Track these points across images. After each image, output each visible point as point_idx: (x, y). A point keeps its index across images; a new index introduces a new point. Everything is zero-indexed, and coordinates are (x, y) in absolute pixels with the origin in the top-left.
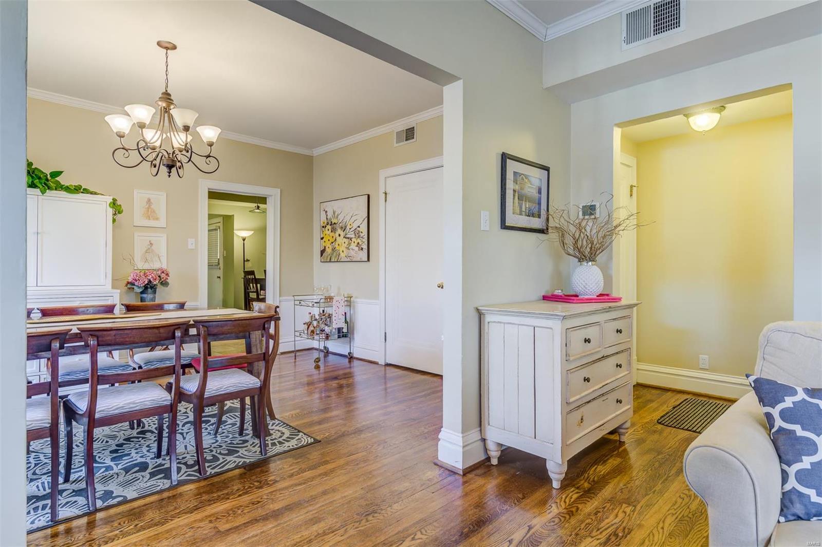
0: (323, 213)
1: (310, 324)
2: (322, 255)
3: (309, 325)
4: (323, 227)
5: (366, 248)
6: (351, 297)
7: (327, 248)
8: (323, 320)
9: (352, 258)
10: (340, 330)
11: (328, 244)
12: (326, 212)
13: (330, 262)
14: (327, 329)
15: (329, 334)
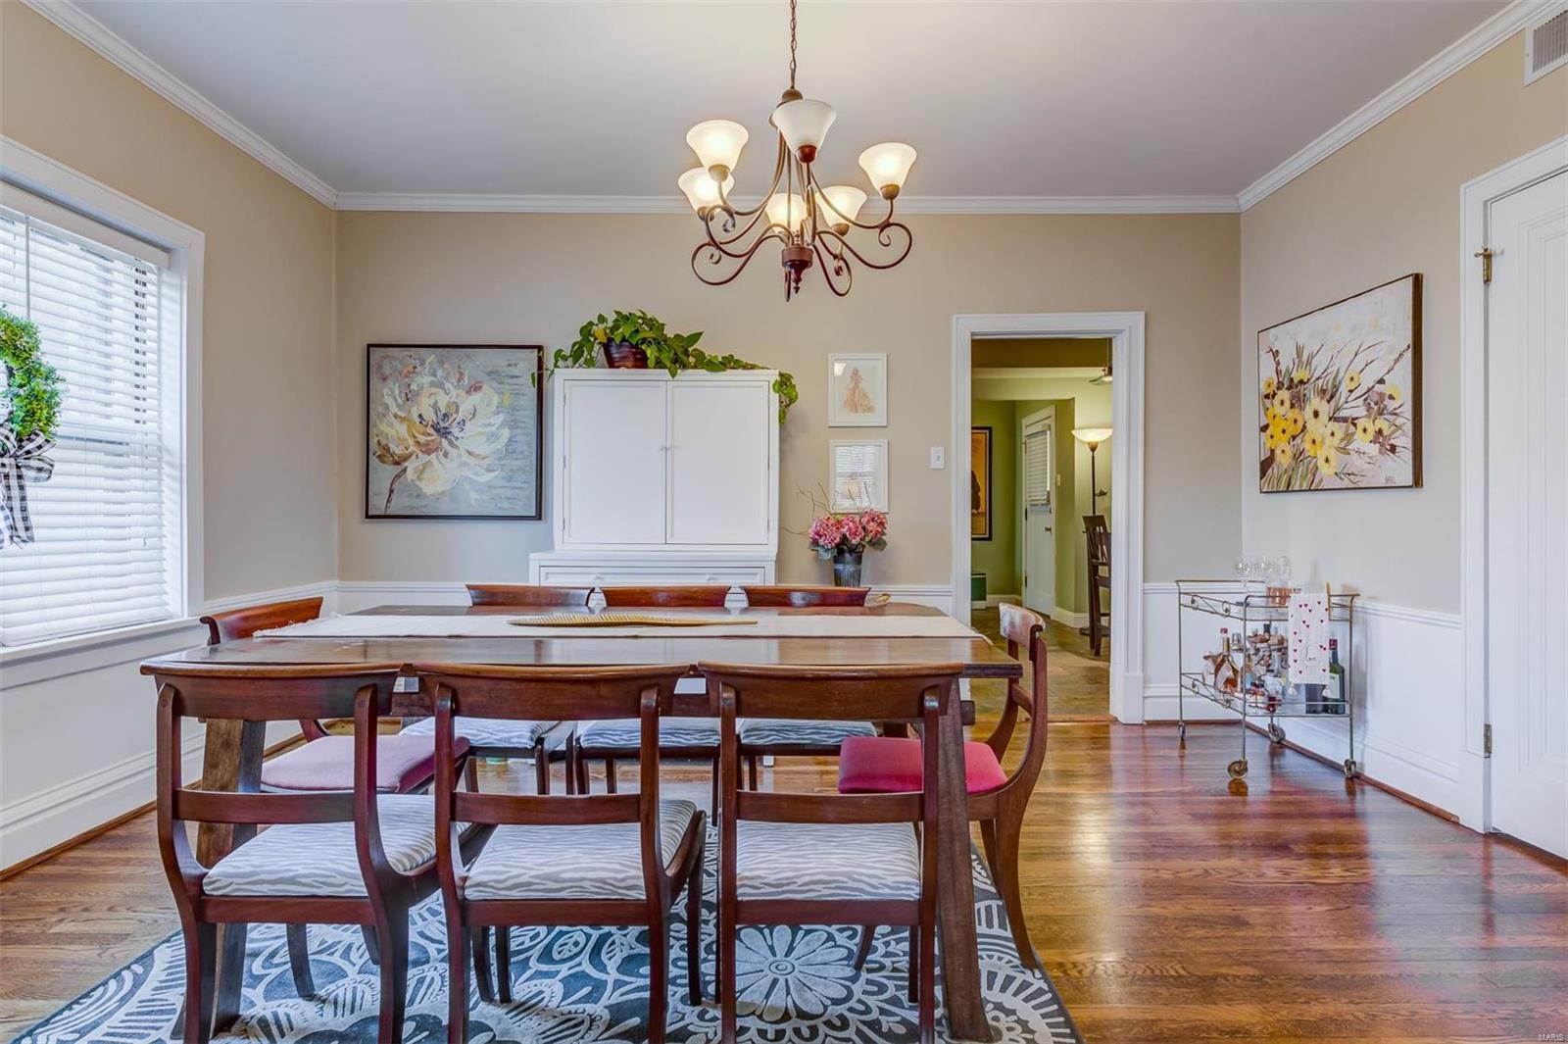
0: (1267, 360)
1: (1223, 661)
2: (1263, 473)
3: (1219, 662)
4: (1267, 396)
5: (1410, 445)
6: (1353, 597)
7: (1278, 452)
8: (1261, 654)
9: (1359, 478)
10: (1313, 692)
11: (1282, 444)
12: (1276, 354)
13: (1287, 491)
14: (1272, 684)
15: (1279, 697)
